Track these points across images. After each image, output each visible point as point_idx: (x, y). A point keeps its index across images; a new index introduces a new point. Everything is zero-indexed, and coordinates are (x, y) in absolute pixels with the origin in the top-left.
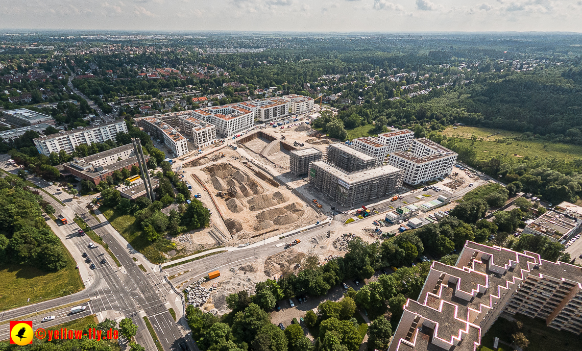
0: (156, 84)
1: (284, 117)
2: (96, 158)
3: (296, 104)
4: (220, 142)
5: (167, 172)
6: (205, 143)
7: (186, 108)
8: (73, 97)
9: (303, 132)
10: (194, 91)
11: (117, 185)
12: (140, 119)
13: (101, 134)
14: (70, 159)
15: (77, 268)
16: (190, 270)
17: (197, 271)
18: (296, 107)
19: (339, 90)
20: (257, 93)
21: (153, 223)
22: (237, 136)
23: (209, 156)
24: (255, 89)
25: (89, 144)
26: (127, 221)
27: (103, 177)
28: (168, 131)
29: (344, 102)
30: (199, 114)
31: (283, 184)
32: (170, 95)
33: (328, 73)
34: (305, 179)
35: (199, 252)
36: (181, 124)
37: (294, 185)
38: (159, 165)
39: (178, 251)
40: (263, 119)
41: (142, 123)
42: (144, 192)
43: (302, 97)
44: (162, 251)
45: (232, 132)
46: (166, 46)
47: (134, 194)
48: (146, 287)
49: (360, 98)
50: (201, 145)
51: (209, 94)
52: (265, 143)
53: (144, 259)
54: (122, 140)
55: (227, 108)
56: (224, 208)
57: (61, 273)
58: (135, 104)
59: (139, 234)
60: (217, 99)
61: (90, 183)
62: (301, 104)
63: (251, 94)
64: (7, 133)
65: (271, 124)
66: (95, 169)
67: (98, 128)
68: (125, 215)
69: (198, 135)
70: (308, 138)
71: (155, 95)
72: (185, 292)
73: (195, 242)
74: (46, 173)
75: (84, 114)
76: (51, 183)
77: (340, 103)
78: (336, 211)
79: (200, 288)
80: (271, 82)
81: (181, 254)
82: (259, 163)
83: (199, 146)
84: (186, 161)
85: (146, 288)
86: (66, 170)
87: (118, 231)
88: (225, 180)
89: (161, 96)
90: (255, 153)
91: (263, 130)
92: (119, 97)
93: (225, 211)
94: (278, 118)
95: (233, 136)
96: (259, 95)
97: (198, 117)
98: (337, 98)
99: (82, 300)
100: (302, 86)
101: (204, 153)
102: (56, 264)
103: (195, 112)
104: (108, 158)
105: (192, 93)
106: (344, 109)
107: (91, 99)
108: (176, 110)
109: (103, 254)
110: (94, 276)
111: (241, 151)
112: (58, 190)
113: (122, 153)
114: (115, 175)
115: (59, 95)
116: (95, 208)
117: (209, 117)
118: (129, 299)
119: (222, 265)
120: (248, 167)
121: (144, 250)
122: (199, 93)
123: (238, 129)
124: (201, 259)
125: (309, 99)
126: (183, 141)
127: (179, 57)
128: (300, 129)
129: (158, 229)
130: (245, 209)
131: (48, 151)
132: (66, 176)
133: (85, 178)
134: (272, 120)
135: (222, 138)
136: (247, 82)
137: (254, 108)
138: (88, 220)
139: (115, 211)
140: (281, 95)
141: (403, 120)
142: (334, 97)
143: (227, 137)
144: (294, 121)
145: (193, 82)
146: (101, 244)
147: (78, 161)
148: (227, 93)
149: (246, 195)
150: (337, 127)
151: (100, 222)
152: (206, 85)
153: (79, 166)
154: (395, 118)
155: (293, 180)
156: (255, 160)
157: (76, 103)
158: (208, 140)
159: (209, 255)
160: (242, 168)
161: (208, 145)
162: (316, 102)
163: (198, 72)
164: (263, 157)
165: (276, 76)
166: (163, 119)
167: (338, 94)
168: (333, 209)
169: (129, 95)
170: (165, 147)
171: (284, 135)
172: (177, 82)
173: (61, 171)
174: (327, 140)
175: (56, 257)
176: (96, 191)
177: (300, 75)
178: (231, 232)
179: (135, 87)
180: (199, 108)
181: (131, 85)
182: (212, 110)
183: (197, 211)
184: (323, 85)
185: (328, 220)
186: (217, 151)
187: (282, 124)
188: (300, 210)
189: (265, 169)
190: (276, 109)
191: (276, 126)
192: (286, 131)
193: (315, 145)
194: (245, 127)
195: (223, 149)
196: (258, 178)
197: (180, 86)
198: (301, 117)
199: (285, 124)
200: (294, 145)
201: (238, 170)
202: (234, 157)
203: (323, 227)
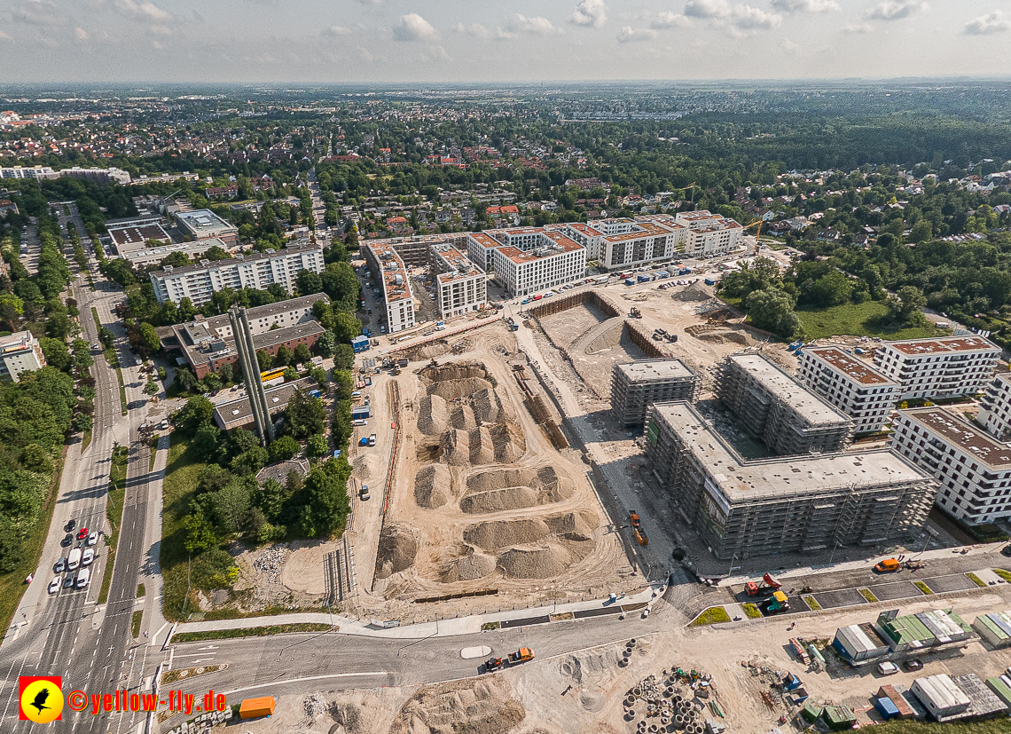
0: (441, 175)
1: (662, 261)
3: (696, 234)
4: (494, 307)
7: (466, 226)
9: (691, 303)
10: (506, 193)
13: (271, 272)
16: (221, 667)
18: (694, 243)
20: (627, 203)
22: (535, 299)
26: (194, 479)
27: (215, 366)
28: (393, 275)
29: (823, 236)
30: (476, 242)
31: (578, 444)
35: (276, 612)
37: (602, 453)
40: (607, 263)
41: (367, 252)
43: (716, 220)
44: (200, 586)
46: (506, 108)
47: (235, 417)
49: (869, 229)
50: (447, 311)
51: (529, 199)
52: (593, 319)
53: (156, 598)
54: (302, 285)
56: (406, 488)
58: (385, 213)
60: (536, 212)
61: (185, 375)
62: (709, 235)
63: (612, 204)
65: (623, 277)
69: (442, 291)
70: (696, 322)
71: (431, 195)
76: (139, 362)
77: (813, 237)
78: (686, 568)
81: (236, 605)
82: (550, 373)
83: (444, 312)
86: (176, 338)
87: (164, 501)
88: (451, 407)
90: (553, 345)
91: (599, 291)
93: (404, 496)
94: (644, 265)
95: (527, 297)
96: (628, 207)
97: (475, 247)
98: (809, 223)
103: (473, 238)
105: (498, 197)
108: (443, 230)
111: (526, 337)
112: (140, 377)
116: (166, 432)
120: (517, 381)
122: (512, 196)
125: (732, 226)
126: (405, 301)
127: (515, 128)
128: (687, 295)
130: (450, 500)
132: (169, 351)
134: (630, 267)
135: (503, 298)
137: (596, 238)
139: (190, 449)
142: (802, 222)
143: (512, 298)
144: (681, 273)
145: (513, 175)
147: (196, 324)
148: (565, 202)
149: (474, 460)
151: (151, 468)
152: (532, 181)
153: (192, 333)
155: (607, 437)
156: (544, 365)
157: (296, 203)
158: (466, 301)
160: (503, 382)
161: (464, 311)
162: (749, 232)
163: (531, 155)
164: (566, 358)
167: (812, 216)
168: (678, 556)
171: (640, 306)
172: (480, 175)
173: (165, 340)
176: (195, 392)
178: (378, 569)
179: (403, 179)
182: (509, 235)
185: (645, 595)
186: (475, 328)
187: (648, 280)
188: (582, 539)
189: (555, 393)
190: (643, 244)
191: (633, 283)
192: (653, 299)
193: (706, 343)
194: (560, 279)
195: (489, 326)
196: (527, 414)
197: (485, 182)
198: (700, 265)
199: (654, 279)
200: (654, 337)
201: (495, 384)
202: (501, 349)
203: (621, 618)
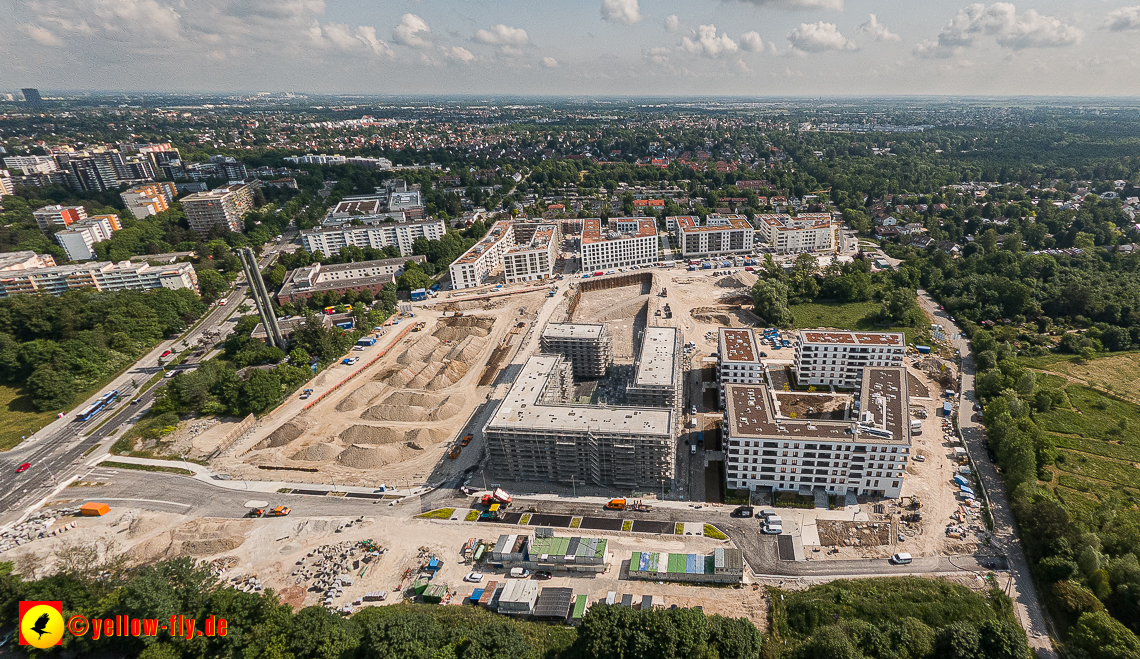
4: (555, 278)
6: (521, 276)
50: (510, 278)
126: (466, 265)
161: (528, 279)
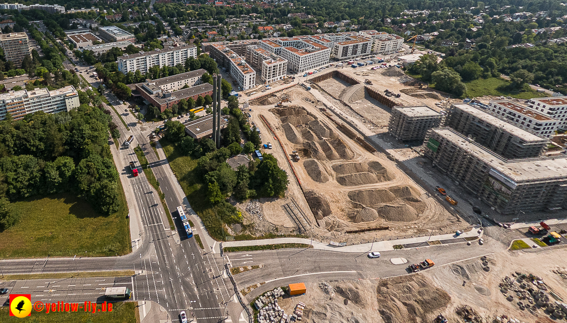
0: (223, 11)
1: (365, 55)
2: (166, 82)
3: (381, 42)
4: (290, 78)
5: (235, 109)
6: (274, 78)
7: (252, 36)
8: (152, 19)
9: (394, 77)
10: (258, 20)
11: (180, 114)
12: (208, 44)
13: (173, 58)
14: (143, 80)
15: (127, 217)
16: (260, 266)
17: (270, 270)
18: (380, 46)
19: (433, 29)
20: (327, 26)
21: (219, 179)
22: (309, 74)
23: (278, 95)
24: (325, 21)
25: (161, 66)
26: (188, 164)
27: (169, 105)
28: (236, 60)
29: (445, 44)
30: (267, 44)
31: (382, 150)
32: (235, 22)
33: (411, 7)
34: (414, 148)
35: (272, 236)
36: (248, 54)
37: (398, 155)
38: (225, 98)
39: (244, 227)
40: (339, 56)
41: (210, 49)
42: (210, 131)
43: (385, 35)
44: (225, 222)
45: (304, 68)
47: (199, 132)
48: (201, 276)
49: (469, 41)
50: (269, 80)
51: (273, 23)
52: (342, 85)
53: (202, 228)
54: (190, 65)
55: (297, 41)
56: (302, 172)
57: (111, 219)
58: (203, 29)
59: (199, 186)
60: (283, 29)
61: (156, 109)
62: (387, 43)
63: (321, 26)
64: (98, 47)
65: (349, 63)
66: (164, 95)
67: (172, 52)
68: (186, 156)
69: (268, 69)
70: (403, 87)
71: (221, 20)
72: (255, 307)
73: (267, 218)
74: (120, 92)
75: (159, 35)
76: (122, 102)
77: (439, 44)
78: (486, 218)
79: (276, 308)
80: (343, 15)
81: (248, 233)
82: (342, 113)
83: (267, 80)
84: (253, 97)
85: (202, 279)
86: (137, 91)
87: (176, 176)
88: (299, 129)
89: (227, 23)
90: (334, 98)
91: (340, 70)
92: (189, 21)
93: (304, 176)
94: (357, 57)
95: (304, 73)
96: (329, 28)
97: (266, 47)
98: (431, 37)
99: (126, 270)
100: (382, 21)
101: (272, 90)
102: (109, 207)
103: (263, 42)
104: (176, 83)
105: (256, 22)
106: (452, 54)
107: (166, 21)
108: (242, 38)
109: (157, 205)
110: (144, 235)
111: (316, 93)
112: (126, 111)
113: (190, 80)
114: (180, 104)
115: (142, 16)
116: (156, 140)
117: (278, 49)
118: (180, 292)
119: (305, 271)
120: (327, 116)
121: (203, 213)
122: (263, 21)
123: (311, 66)
124: (274, 251)
125: (397, 38)
126: (252, 74)
128: (390, 72)
129: (223, 188)
130: (330, 178)
131: (127, 69)
132: (136, 97)
133: (153, 103)
134: (350, 58)
135: (292, 73)
136: (314, 14)
137: (328, 43)
138: (148, 153)
139: (176, 148)
140: (358, 30)
141: (556, 78)
142: (428, 37)
143: (297, 73)
144: (379, 62)
145: (258, 11)
146: (157, 189)
147: (150, 84)
148: (295, 24)
149: (330, 157)
150: (450, 79)
151: (159, 158)
152: (271, 14)
153: (150, 88)
154: (541, 74)
155: (394, 147)
156: (336, 108)
157: (154, 23)
158: (278, 75)
159: (286, 247)
160: (321, 117)
161: (276, 81)
162: (405, 42)
163: (261, 1)
164: (345, 105)
165: (348, 9)
166: (231, 46)
167: (432, 34)
168: (478, 212)
169: (198, 20)
170: (230, 76)
171: (370, 78)
172: (242, 10)
173: (133, 91)
174: (435, 93)
175: (111, 199)
176: (160, 119)
177: (377, 9)
178: (315, 214)
179: (204, 12)
180: (265, 37)
181: (202, 11)
182: (281, 41)
183: (273, 174)
184: (408, 21)
185: (474, 232)
186: (287, 89)
187: (363, 65)
188: (417, 201)
189: (352, 123)
190: (357, 46)
191: (356, 67)
192: (371, 75)
193: (416, 98)
194: (318, 64)
195: (293, 88)
196: (342, 133)
197: (245, 14)
198: (387, 57)
199: (366, 65)
200: (386, 95)
201: (316, 118)
202: (307, 100)
203: (468, 244)
